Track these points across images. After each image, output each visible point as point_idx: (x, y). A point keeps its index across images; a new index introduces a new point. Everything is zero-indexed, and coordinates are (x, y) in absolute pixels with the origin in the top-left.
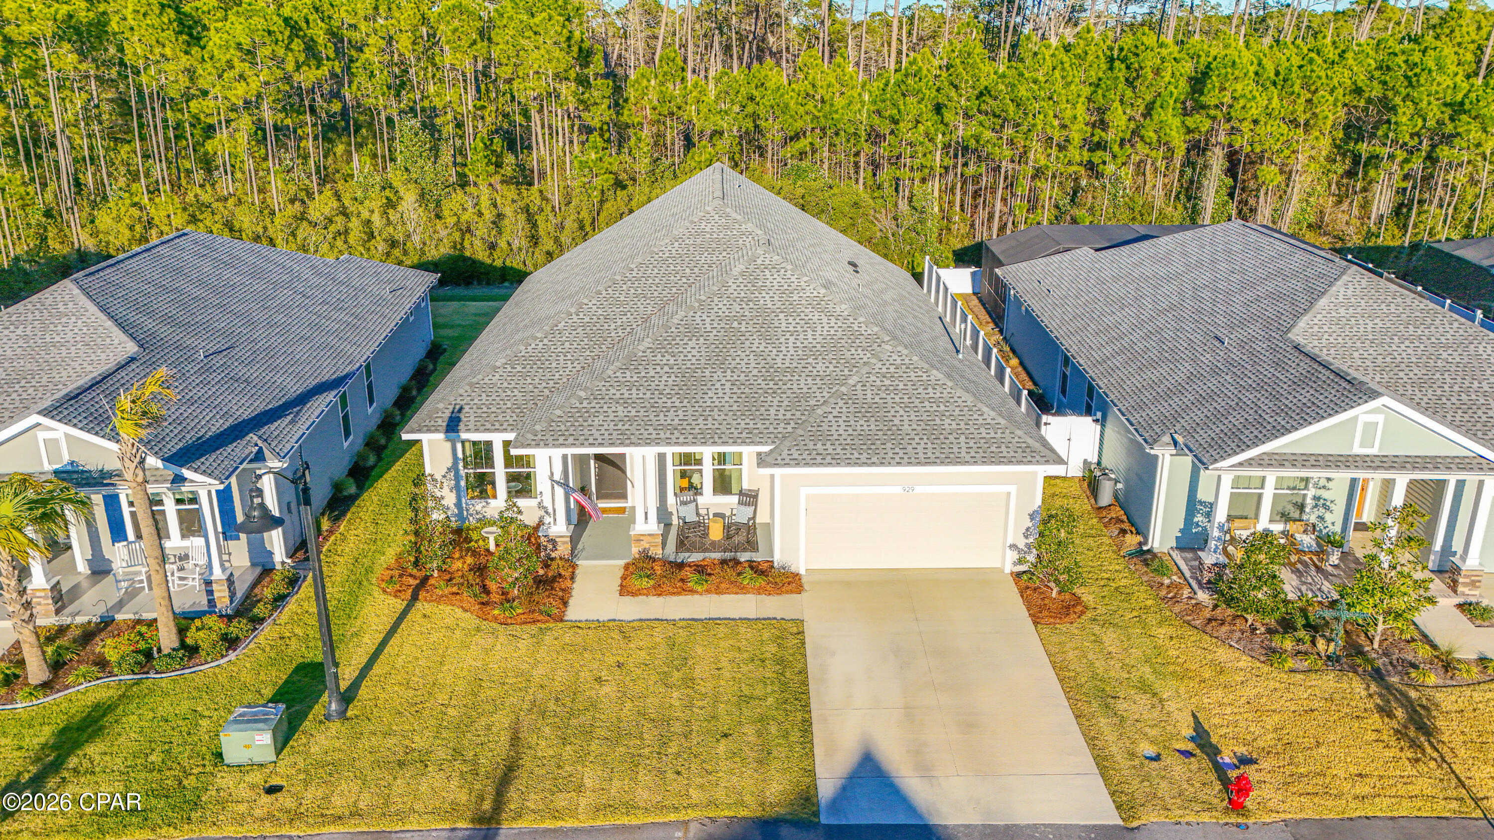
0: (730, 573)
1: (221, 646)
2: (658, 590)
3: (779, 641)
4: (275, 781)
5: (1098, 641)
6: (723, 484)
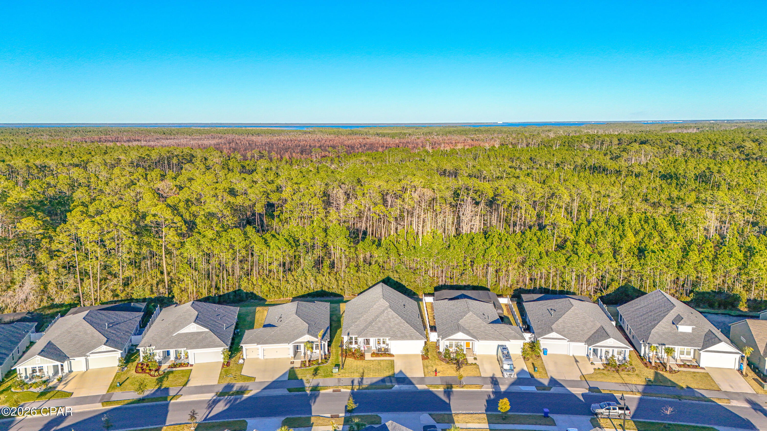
0: (385, 355)
1: (326, 363)
2: (376, 356)
3: (391, 362)
4: (339, 374)
5: (429, 362)
6: (384, 343)
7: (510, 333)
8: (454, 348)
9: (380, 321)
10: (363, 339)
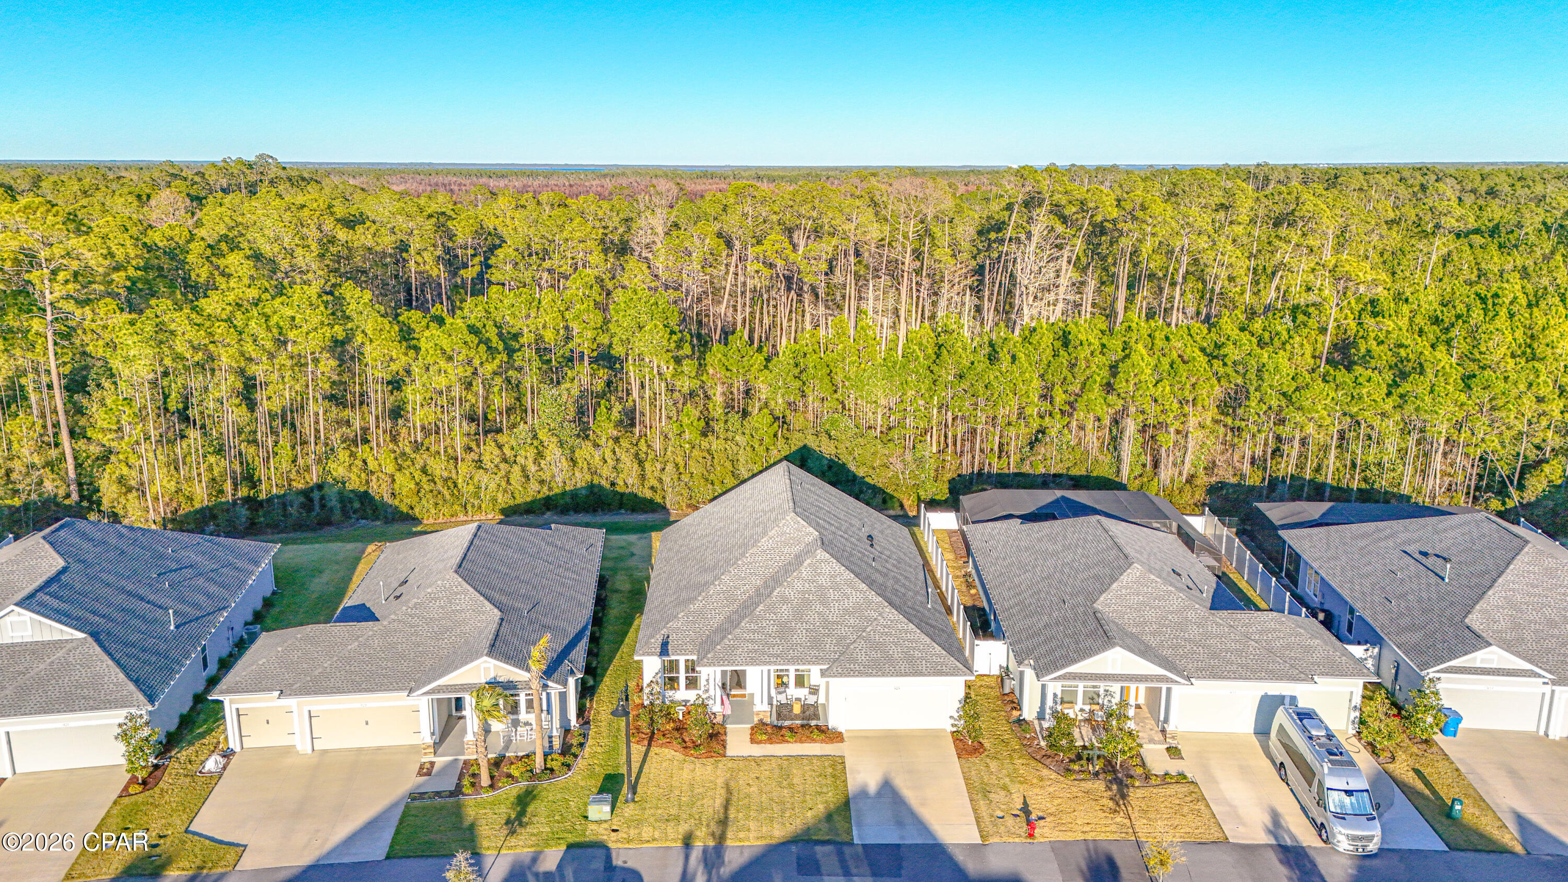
0: (807, 732)
1: (565, 769)
2: (770, 741)
3: (833, 766)
4: (615, 828)
5: (988, 766)
6: (800, 681)
7: (1307, 649)
8: (1080, 705)
9: (785, 600)
10: (719, 670)
